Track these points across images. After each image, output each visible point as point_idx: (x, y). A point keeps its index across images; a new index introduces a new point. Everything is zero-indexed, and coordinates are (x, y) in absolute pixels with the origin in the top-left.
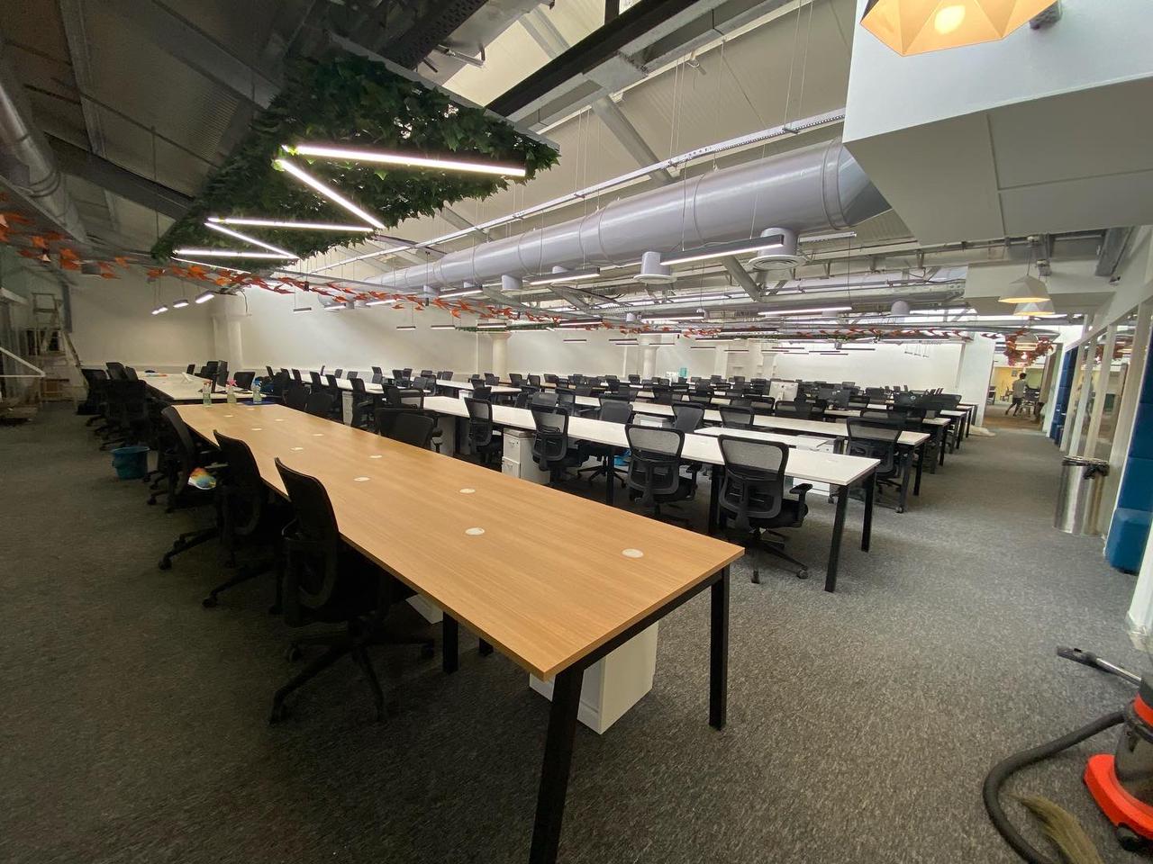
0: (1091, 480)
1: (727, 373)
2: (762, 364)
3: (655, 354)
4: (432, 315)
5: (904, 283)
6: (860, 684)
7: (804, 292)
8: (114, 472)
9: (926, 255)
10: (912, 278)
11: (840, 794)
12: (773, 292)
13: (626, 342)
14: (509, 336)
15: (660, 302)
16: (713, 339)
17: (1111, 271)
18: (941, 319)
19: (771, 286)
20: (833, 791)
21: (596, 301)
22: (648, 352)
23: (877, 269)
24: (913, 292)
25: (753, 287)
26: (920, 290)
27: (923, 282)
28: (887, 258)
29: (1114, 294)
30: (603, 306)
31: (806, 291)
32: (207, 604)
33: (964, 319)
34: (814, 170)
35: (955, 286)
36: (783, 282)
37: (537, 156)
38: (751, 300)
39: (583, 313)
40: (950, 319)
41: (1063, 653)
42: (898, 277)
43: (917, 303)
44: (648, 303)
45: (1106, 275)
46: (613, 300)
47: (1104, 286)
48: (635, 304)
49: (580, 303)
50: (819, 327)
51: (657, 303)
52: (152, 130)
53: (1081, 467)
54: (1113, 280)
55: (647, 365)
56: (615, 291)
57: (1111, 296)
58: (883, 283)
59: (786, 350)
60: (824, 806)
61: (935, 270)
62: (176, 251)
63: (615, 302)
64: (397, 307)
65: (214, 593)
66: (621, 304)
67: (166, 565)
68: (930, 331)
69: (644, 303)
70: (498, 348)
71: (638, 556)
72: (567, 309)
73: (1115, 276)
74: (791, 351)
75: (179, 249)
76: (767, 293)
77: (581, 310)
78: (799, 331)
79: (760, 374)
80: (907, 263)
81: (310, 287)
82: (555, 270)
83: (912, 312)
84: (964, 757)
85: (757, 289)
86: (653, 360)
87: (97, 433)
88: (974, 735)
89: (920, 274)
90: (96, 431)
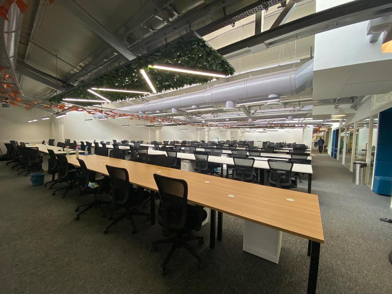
0: (362, 168)
1: (231, 139)
2: (241, 136)
3: (209, 133)
4: (136, 121)
5: (294, 111)
6: (338, 236)
7: (263, 114)
8: (31, 183)
9: (301, 103)
10: (296, 109)
11: (357, 271)
12: (253, 114)
13: (199, 130)
14: (162, 128)
15: (216, 117)
16: (229, 128)
17: (355, 107)
18: (298, 121)
19: (252, 112)
20: (355, 270)
21: (194, 116)
22: (206, 133)
23: (286, 106)
24: (297, 113)
25: (247, 112)
26: (299, 113)
27: (300, 110)
28: (289, 103)
29: (356, 113)
30: (196, 118)
31: (264, 113)
32: (106, 232)
33: (304, 121)
34: (287, 77)
35: (309, 112)
36: (256, 111)
37: (227, 70)
38: (246, 116)
39: (189, 120)
40: (300, 121)
41: (382, 220)
42: (292, 109)
43: (295, 116)
44: (212, 117)
45: (354, 108)
46: (200, 116)
47: (353, 111)
48: (207, 117)
49: (188, 117)
50: (265, 124)
51: (215, 117)
52: (56, 56)
53: (359, 164)
54: (355, 110)
55: (206, 137)
56: (200, 113)
57: (354, 114)
58: (288, 111)
59: (249, 132)
60: (356, 275)
61: (303, 107)
62: (63, 99)
63: (200, 117)
64: (131, 119)
65: (108, 228)
66: (202, 117)
67: (77, 219)
68: (298, 125)
69: (211, 117)
70: (157, 132)
71: (292, 201)
72: (184, 119)
73: (356, 108)
74: (251, 132)
75: (65, 98)
76: (251, 114)
77: (189, 119)
78: (258, 125)
79: (241, 139)
80: (295, 105)
81: (103, 112)
82: (193, 107)
83: (294, 119)
84: (379, 254)
85: (248, 113)
86: (208, 135)
87: (13, 168)
88: (377, 247)
89: (299, 108)
90: (12, 167)
